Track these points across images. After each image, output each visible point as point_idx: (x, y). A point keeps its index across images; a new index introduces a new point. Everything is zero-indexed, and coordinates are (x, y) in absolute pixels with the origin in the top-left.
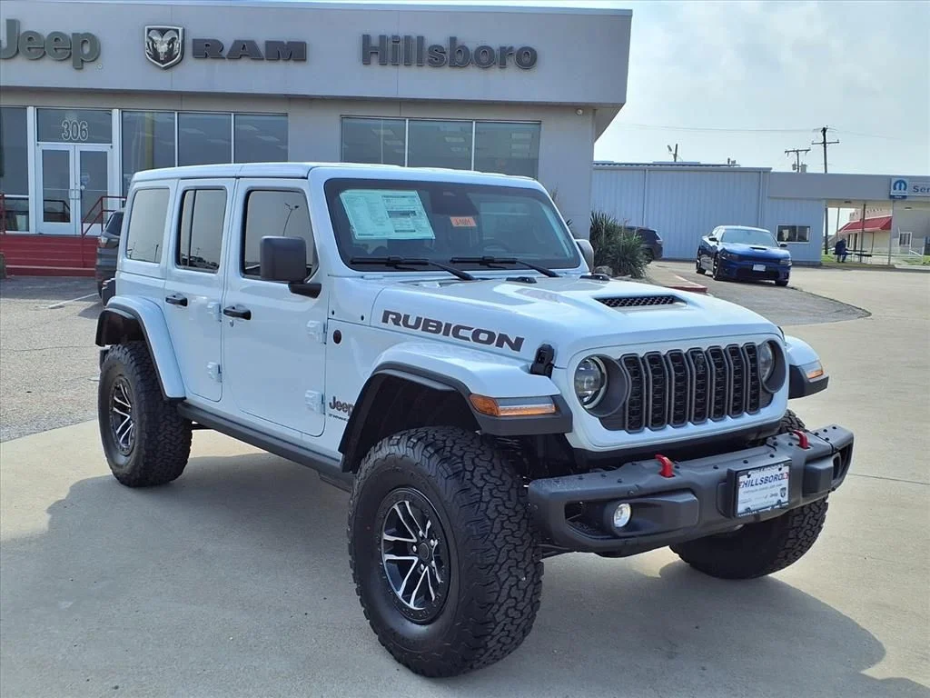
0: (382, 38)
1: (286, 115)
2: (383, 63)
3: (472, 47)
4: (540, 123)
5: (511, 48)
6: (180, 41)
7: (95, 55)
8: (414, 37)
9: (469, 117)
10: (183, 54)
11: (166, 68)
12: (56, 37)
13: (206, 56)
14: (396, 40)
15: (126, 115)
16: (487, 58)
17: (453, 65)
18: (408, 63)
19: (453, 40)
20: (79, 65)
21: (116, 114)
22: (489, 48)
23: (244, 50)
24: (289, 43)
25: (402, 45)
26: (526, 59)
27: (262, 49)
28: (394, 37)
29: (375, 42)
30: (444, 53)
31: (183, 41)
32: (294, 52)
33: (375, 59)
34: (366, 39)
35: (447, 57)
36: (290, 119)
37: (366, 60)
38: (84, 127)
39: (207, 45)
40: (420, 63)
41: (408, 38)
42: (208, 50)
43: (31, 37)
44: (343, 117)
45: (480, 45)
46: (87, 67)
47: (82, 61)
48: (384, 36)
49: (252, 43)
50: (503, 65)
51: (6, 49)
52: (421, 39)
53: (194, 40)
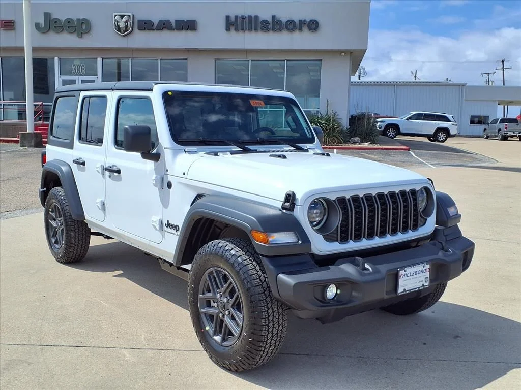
0: (236, 17)
1: (186, 59)
2: (236, 30)
3: (284, 20)
4: (321, 61)
5: (305, 21)
6: (131, 21)
7: (89, 30)
8: (253, 16)
9: (283, 58)
10: (133, 28)
11: (124, 36)
12: (69, 21)
13: (145, 29)
14: (243, 18)
15: (104, 60)
16: (292, 26)
17: (274, 30)
18: (250, 30)
19: (274, 17)
20: (81, 35)
21: (99, 60)
22: (293, 21)
23: (164, 25)
24: (187, 21)
25: (247, 20)
26: (314, 26)
27: (174, 25)
28: (242, 16)
29: (233, 19)
30: (269, 24)
31: (133, 22)
32: (190, 26)
33: (232, 29)
34: (228, 18)
35: (270, 26)
36: (189, 61)
37: (228, 29)
38: (83, 67)
39: (145, 23)
40: (256, 30)
41: (250, 17)
42: (146, 26)
43: (56, 21)
44: (216, 60)
45: (288, 19)
46: (85, 36)
47: (82, 33)
48: (237, 16)
49: (168, 22)
50: (300, 30)
51: (44, 28)
52: (257, 17)
53: (138, 21)
